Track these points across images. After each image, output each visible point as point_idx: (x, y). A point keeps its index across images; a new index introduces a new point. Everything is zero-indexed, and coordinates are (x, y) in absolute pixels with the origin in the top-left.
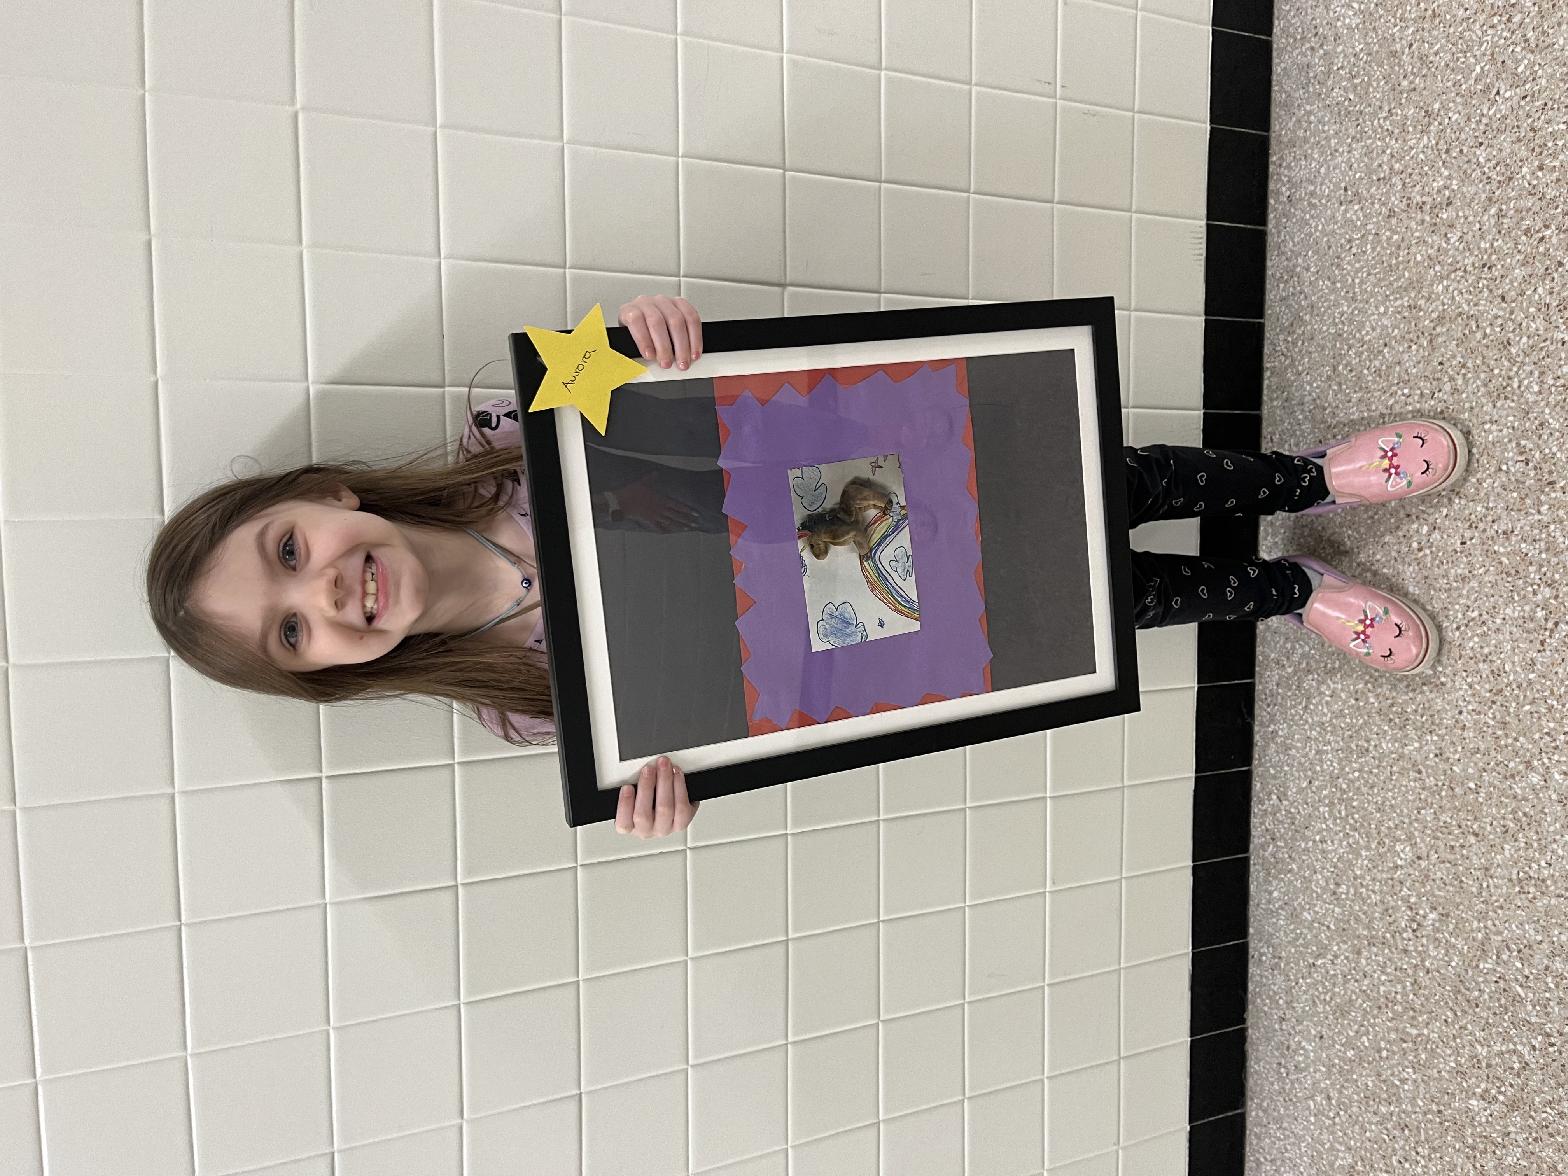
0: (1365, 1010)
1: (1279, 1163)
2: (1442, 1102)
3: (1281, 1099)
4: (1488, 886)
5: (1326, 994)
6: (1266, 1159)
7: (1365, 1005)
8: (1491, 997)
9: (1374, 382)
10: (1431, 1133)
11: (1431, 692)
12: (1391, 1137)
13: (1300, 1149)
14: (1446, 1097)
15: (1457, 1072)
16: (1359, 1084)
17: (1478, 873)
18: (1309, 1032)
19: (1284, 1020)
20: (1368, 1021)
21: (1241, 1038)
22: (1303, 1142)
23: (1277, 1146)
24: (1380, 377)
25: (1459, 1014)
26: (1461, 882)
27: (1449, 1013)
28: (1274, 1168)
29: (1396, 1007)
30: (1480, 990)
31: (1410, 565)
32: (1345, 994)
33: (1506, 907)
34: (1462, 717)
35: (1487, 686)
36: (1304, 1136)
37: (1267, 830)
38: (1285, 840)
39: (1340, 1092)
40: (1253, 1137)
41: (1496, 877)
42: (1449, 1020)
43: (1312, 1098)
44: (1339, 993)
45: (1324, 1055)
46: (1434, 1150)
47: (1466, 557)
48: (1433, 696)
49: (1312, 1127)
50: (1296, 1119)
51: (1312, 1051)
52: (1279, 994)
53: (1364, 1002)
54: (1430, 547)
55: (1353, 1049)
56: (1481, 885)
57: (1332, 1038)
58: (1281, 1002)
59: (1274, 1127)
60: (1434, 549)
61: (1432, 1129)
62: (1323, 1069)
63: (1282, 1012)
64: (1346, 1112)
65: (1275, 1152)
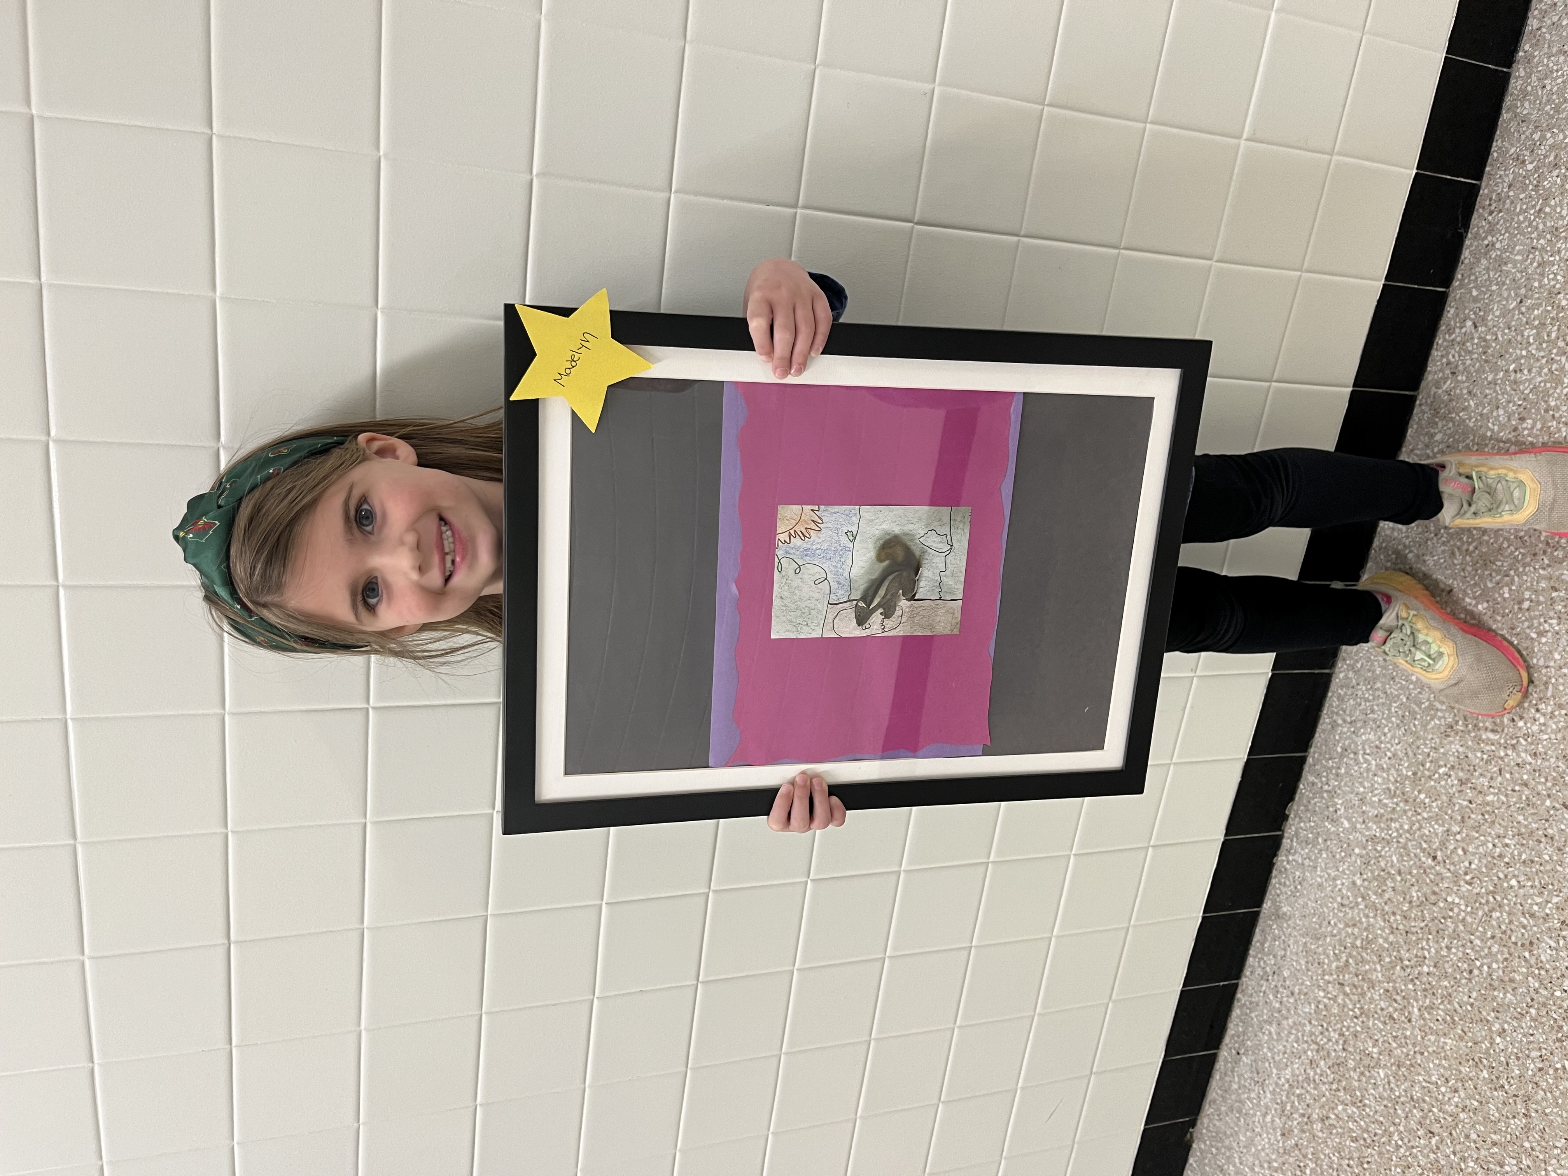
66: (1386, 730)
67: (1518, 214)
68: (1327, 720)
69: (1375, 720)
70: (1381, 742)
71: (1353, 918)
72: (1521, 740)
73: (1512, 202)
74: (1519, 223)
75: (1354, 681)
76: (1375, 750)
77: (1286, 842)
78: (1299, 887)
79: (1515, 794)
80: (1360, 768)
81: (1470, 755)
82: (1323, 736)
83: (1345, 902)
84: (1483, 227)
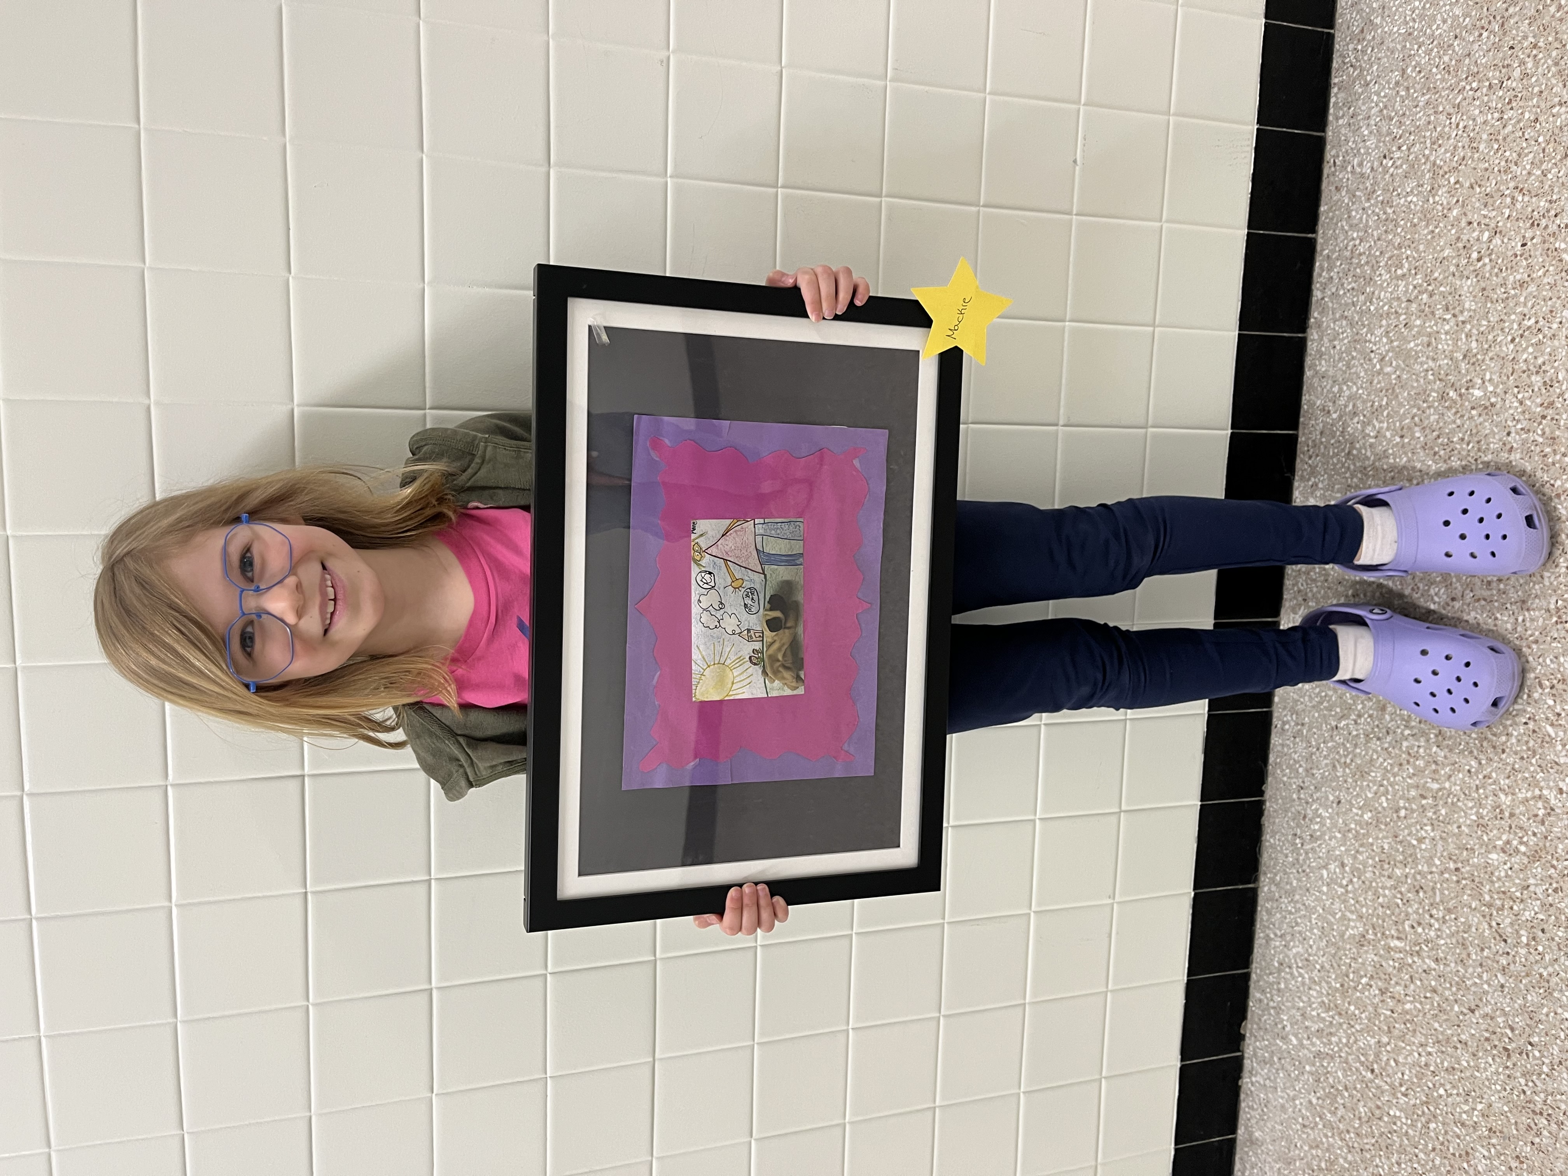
0: (1385, 768)
1: (1288, 938)
2: (1461, 858)
3: (1295, 871)
4: (1523, 621)
5: (1346, 756)
6: (1276, 935)
7: (1385, 764)
8: (1519, 741)
9: (1443, 80)
10: (1446, 892)
11: (1480, 415)
12: (1405, 901)
13: (1310, 921)
14: (1465, 853)
15: (1478, 826)
16: (1375, 848)
17: (1514, 607)
18: (1327, 798)
19: (1302, 788)
20: (1388, 780)
21: (1258, 810)
22: (1314, 914)
23: (1287, 921)
24: (1449, 72)
25: (1483, 762)
26: (1496, 619)
27: (1473, 763)
28: (1283, 943)
29: (1417, 763)
30: (1507, 734)
31: (1468, 278)
32: (1367, 754)
33: (1541, 641)
34: (1510, 439)
35: (1539, 400)
36: (1315, 907)
37: (1299, 591)
38: (1317, 598)
39: (1355, 858)
40: (1264, 913)
41: (1534, 610)
42: (1473, 770)
43: (1325, 867)
44: (1360, 754)
45: (1341, 821)
46: (1449, 911)
47: (1526, 259)
48: (1481, 419)
49: (1324, 897)
50: (1308, 890)
51: (1328, 818)
52: (1299, 762)
53: (1385, 760)
54: (1490, 255)
55: (1371, 811)
56: (1517, 620)
57: (1350, 802)
58: (1301, 770)
59: (1286, 901)
60: (1493, 256)
61: (1448, 889)
62: (1339, 835)
63: (1301, 780)
64: (1359, 878)
65: (1285, 926)
66: (1311, 943)
67: (1332, 457)
68: (1262, 935)
69: (1300, 933)
70: (1309, 955)
71: (1315, 1139)
72: (1423, 946)
73: (1325, 447)
74: (1334, 465)
75: (1277, 894)
76: (1306, 963)
77: (1247, 1063)
78: (1265, 1110)
79: (1428, 1001)
80: (1296, 982)
81: (1384, 964)
82: (1260, 951)
83: (1307, 1123)
84: (1305, 470)
